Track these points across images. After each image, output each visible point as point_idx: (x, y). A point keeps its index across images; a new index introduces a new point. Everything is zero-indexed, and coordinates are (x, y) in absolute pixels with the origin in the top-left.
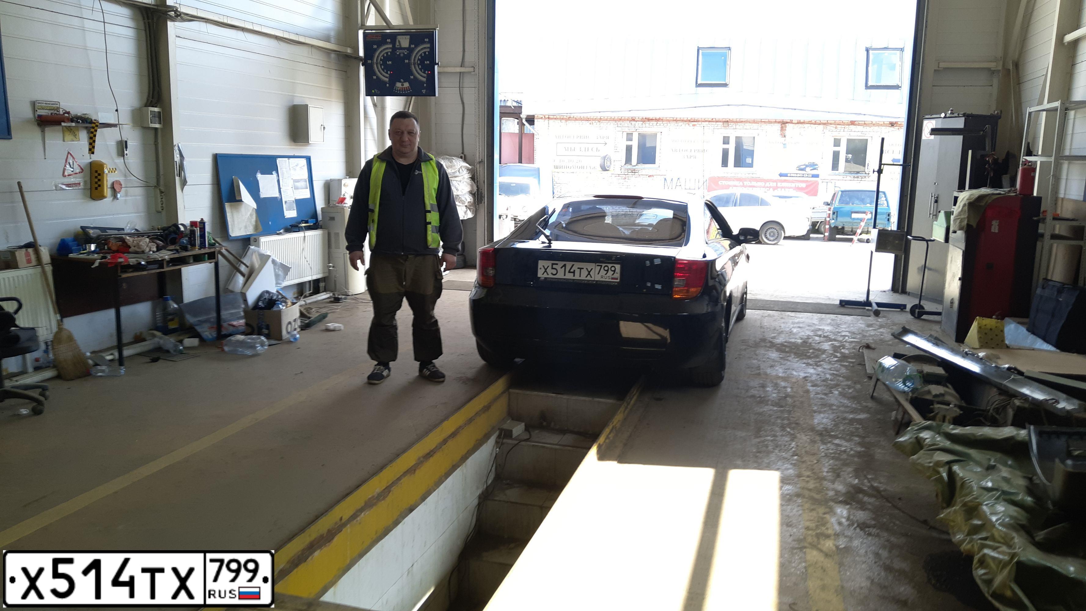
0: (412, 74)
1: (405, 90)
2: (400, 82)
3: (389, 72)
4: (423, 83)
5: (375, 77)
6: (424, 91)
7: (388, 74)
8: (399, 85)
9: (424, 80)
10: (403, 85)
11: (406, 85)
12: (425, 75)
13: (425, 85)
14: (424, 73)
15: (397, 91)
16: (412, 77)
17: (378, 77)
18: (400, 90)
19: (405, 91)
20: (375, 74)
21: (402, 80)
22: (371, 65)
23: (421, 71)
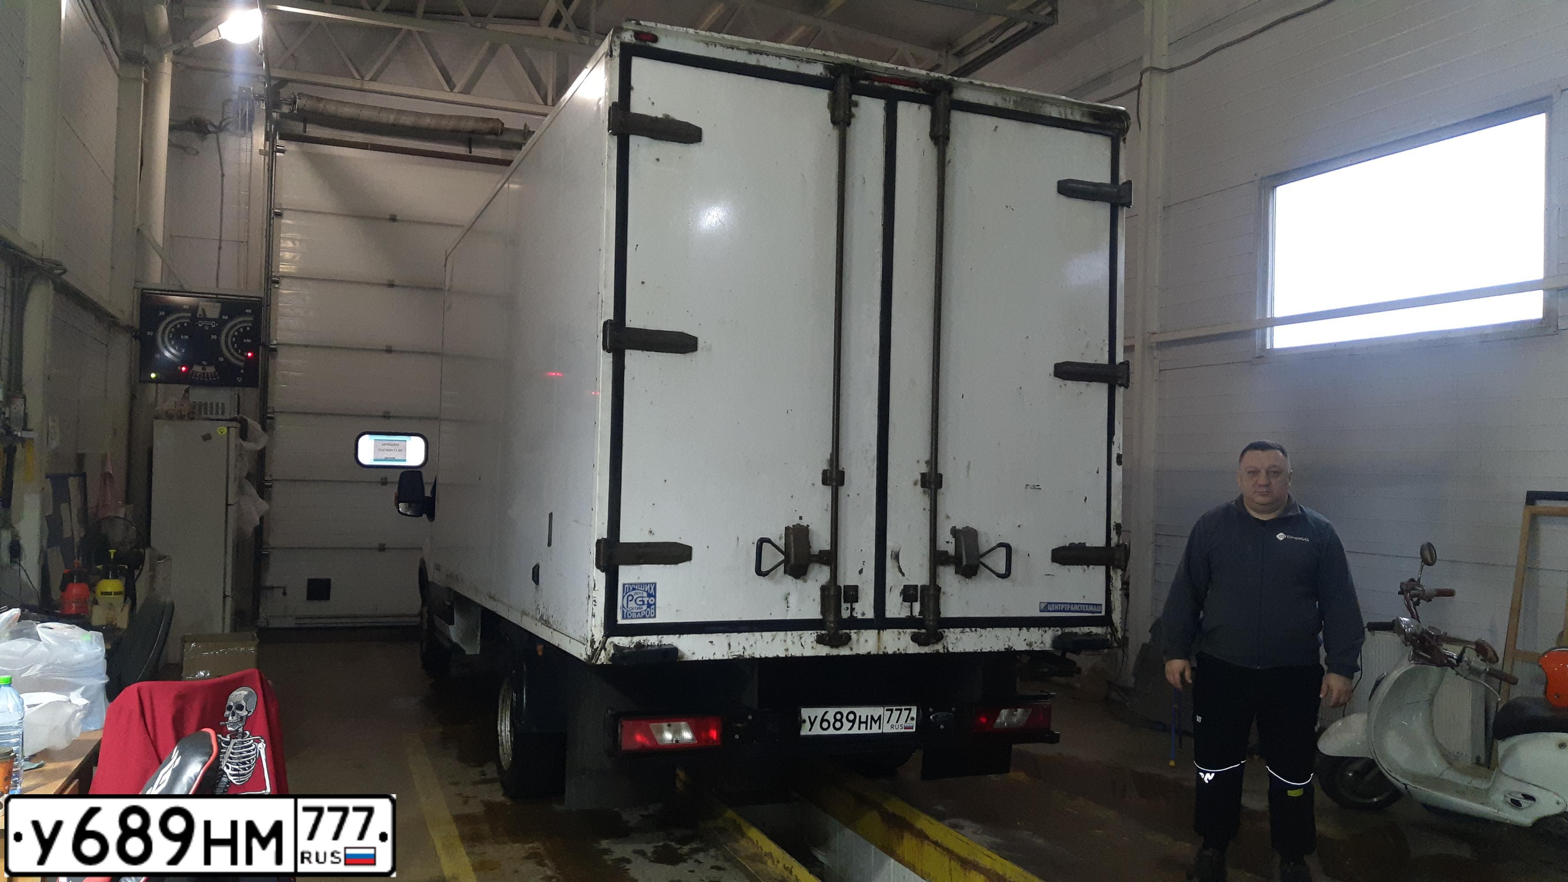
0: (223, 355)
1: (208, 375)
2: (200, 364)
4: (240, 368)
5: (157, 356)
6: (239, 380)
7: (179, 351)
8: (197, 369)
9: (242, 364)
10: (204, 369)
11: (211, 370)
12: (243, 358)
13: (242, 371)
14: (242, 354)
15: (196, 376)
16: (222, 359)
17: (162, 356)
18: (200, 375)
19: (207, 377)
20: (159, 352)
21: (204, 363)
22: (154, 338)
23: (237, 352)
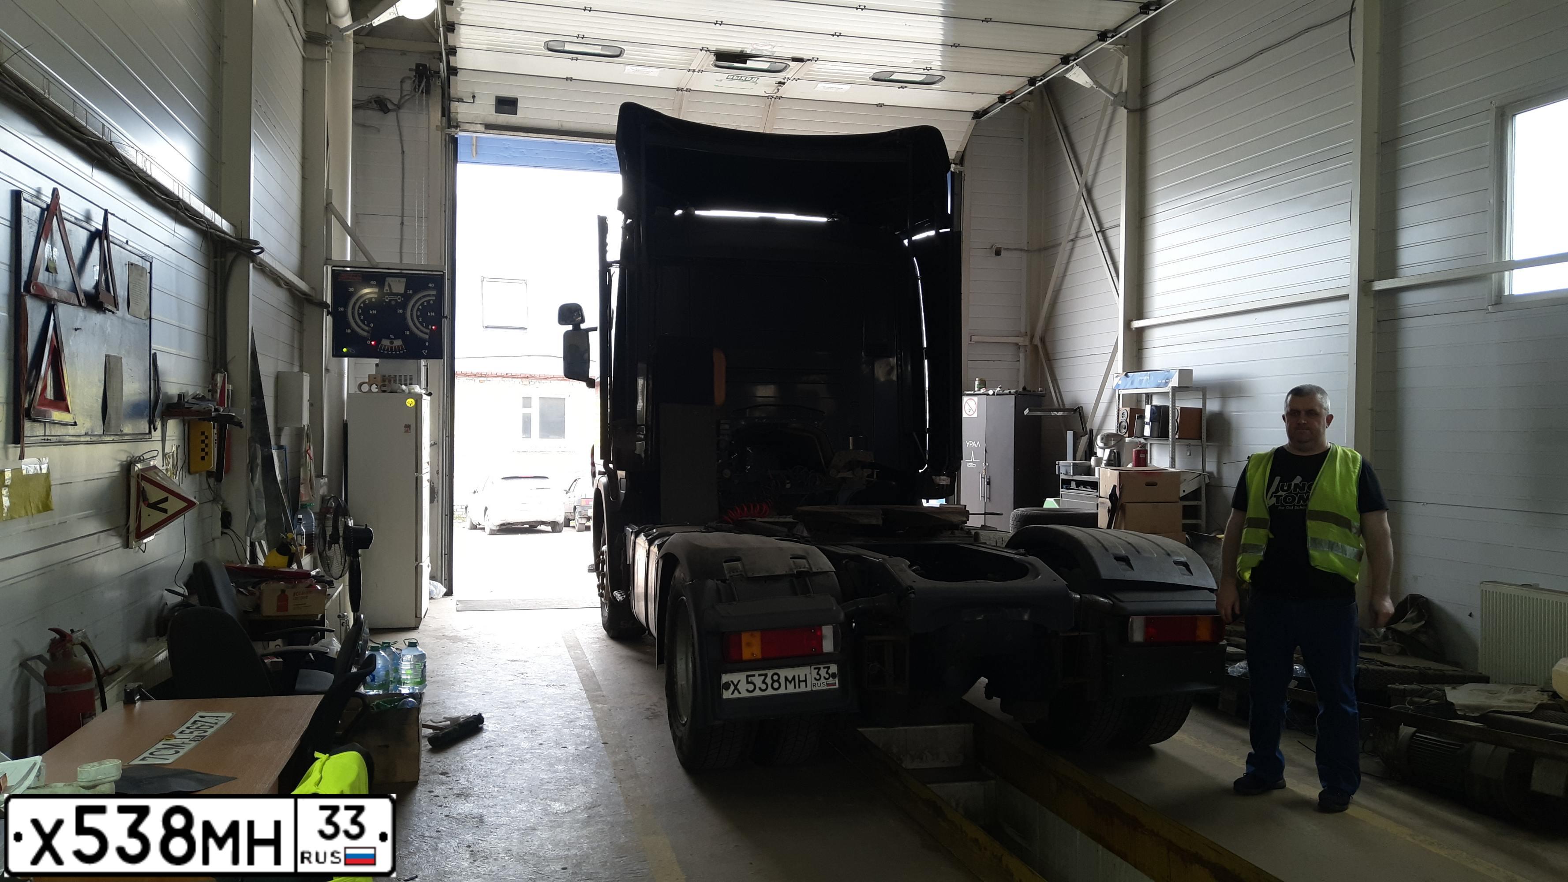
0: (409, 329)
2: (389, 338)
3: (372, 325)
4: (424, 341)
5: (349, 331)
6: (425, 352)
7: (368, 325)
8: (386, 342)
9: (427, 337)
10: (392, 343)
11: (398, 343)
12: (428, 331)
13: (427, 344)
14: (427, 327)
15: (384, 350)
16: (408, 333)
17: (353, 330)
18: (388, 349)
19: (395, 350)
20: (349, 327)
21: (391, 337)
22: (345, 313)
23: (422, 325)
